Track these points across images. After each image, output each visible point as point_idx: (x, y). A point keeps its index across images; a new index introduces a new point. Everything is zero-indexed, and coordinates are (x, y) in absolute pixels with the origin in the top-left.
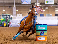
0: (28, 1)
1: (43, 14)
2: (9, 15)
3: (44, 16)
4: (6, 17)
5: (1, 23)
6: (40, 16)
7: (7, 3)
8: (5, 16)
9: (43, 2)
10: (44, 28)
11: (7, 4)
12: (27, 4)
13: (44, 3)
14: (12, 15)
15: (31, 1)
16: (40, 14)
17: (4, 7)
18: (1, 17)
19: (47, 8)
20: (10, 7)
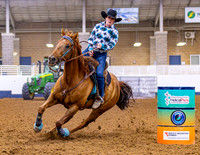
0: (129, 13)
1: (180, 57)
3: (183, 63)
4: (57, 67)
5: (43, 88)
6: (170, 64)
7: (61, 21)
9: (180, 15)
10: (185, 100)
11: (60, 23)
12: (127, 22)
13: (184, 20)
15: (139, 13)
16: (171, 57)
17: (50, 35)
18: (42, 66)
19: (192, 36)
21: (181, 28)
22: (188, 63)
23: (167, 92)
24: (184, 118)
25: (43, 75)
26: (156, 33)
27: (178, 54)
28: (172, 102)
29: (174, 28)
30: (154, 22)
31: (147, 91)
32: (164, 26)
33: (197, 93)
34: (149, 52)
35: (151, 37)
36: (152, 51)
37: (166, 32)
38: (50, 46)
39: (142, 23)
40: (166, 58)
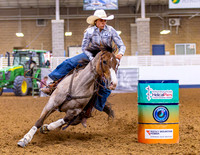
1: (163, 46)
2: (39, 53)
3: (167, 53)
4: (28, 59)
5: (12, 83)
6: (154, 54)
7: (31, 7)
8: (25, 55)
10: (168, 94)
11: (31, 9)
12: (105, 8)
14: (49, 53)
16: (154, 46)
17: (20, 23)
18: (12, 58)
19: (177, 23)
20: (41, 21)
21: (164, 14)
22: (173, 53)
23: (149, 86)
24: (167, 114)
25: (12, 68)
26: (138, 20)
27: (161, 43)
28: (154, 97)
29: (157, 15)
30: (135, 7)
31: (128, 84)
32: (146, 12)
33: (181, 87)
34: (130, 41)
35: (132, 25)
36: (132, 40)
37: (149, 19)
38: (20, 35)
39: (122, 9)
40: (148, 47)
